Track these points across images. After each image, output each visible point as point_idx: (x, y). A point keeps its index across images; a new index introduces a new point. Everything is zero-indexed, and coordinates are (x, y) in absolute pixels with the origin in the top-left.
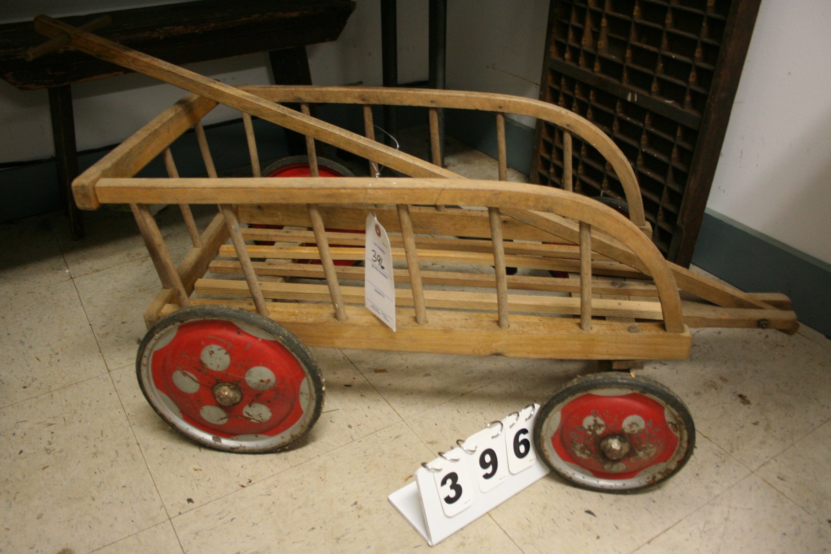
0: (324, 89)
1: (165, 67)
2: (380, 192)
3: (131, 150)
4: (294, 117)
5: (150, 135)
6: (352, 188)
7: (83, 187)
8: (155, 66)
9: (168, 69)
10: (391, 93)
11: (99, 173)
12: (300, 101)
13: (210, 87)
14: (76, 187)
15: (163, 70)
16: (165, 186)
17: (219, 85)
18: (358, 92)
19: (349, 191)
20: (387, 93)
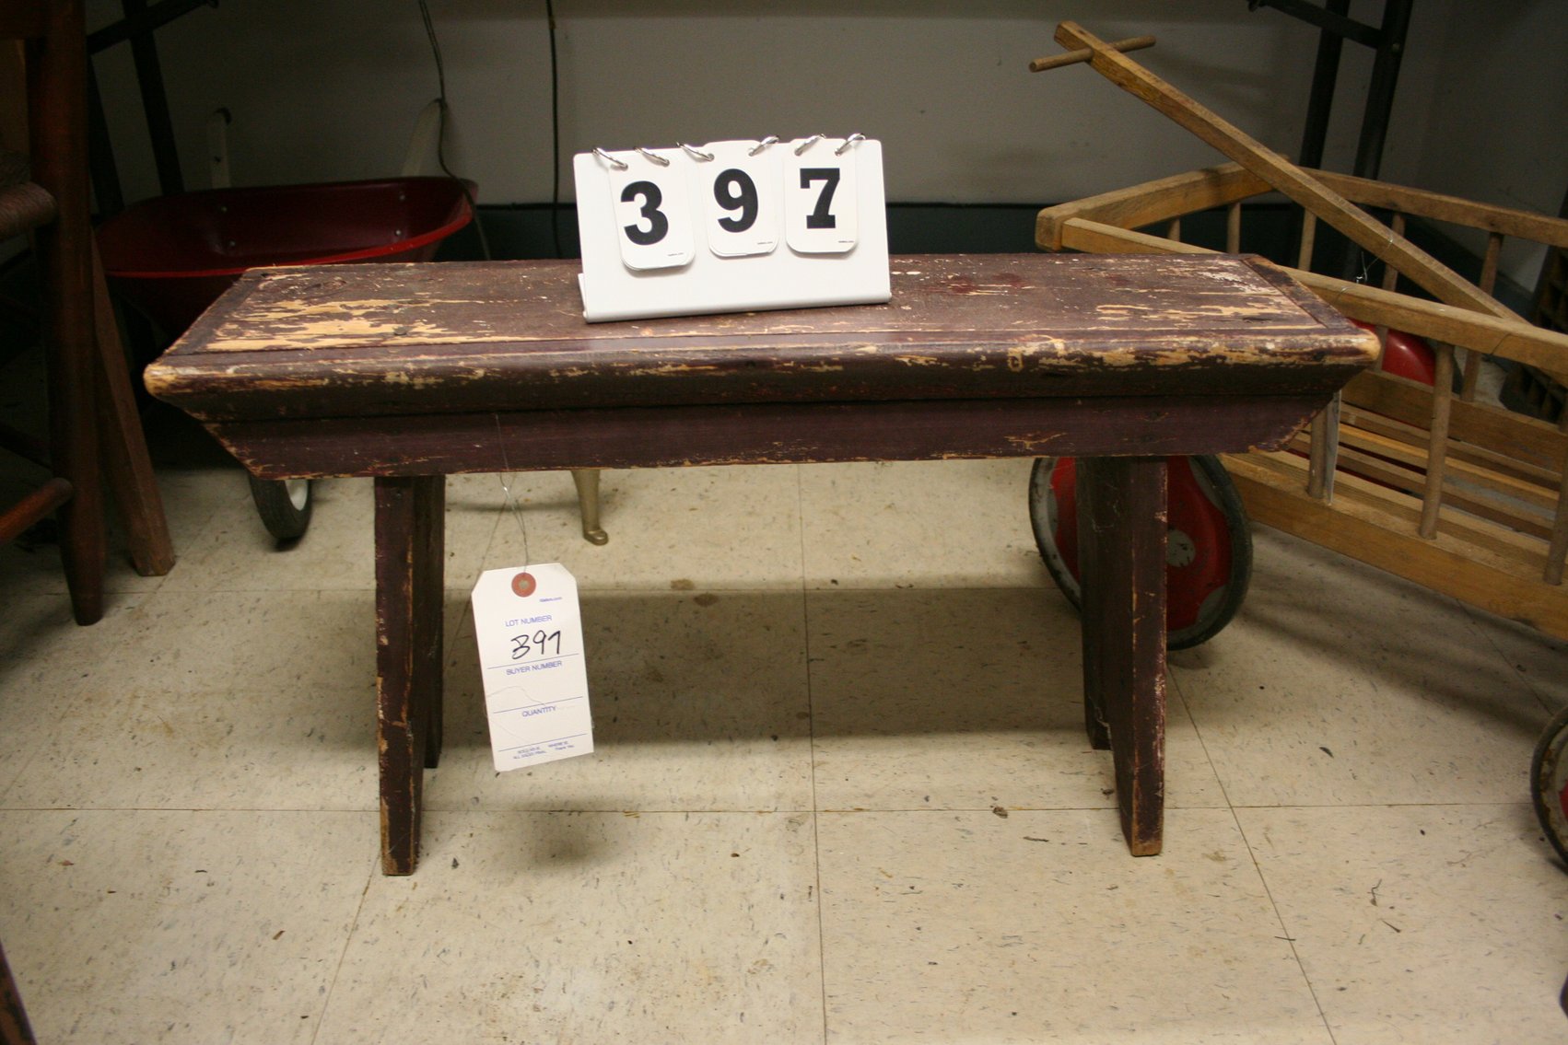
0: (1436, 197)
1: (1199, 113)
2: (1418, 318)
3: (1126, 200)
4: (1354, 216)
5: (1157, 191)
6: (1380, 302)
7: (1050, 219)
8: (1187, 109)
9: (1203, 117)
10: (1540, 222)
11: (1075, 211)
12: (1394, 209)
13: (1250, 151)
14: (1043, 218)
15: (1193, 115)
16: (1144, 243)
17: (1263, 151)
18: (1487, 211)
19: (1374, 305)
20: (1534, 221)
